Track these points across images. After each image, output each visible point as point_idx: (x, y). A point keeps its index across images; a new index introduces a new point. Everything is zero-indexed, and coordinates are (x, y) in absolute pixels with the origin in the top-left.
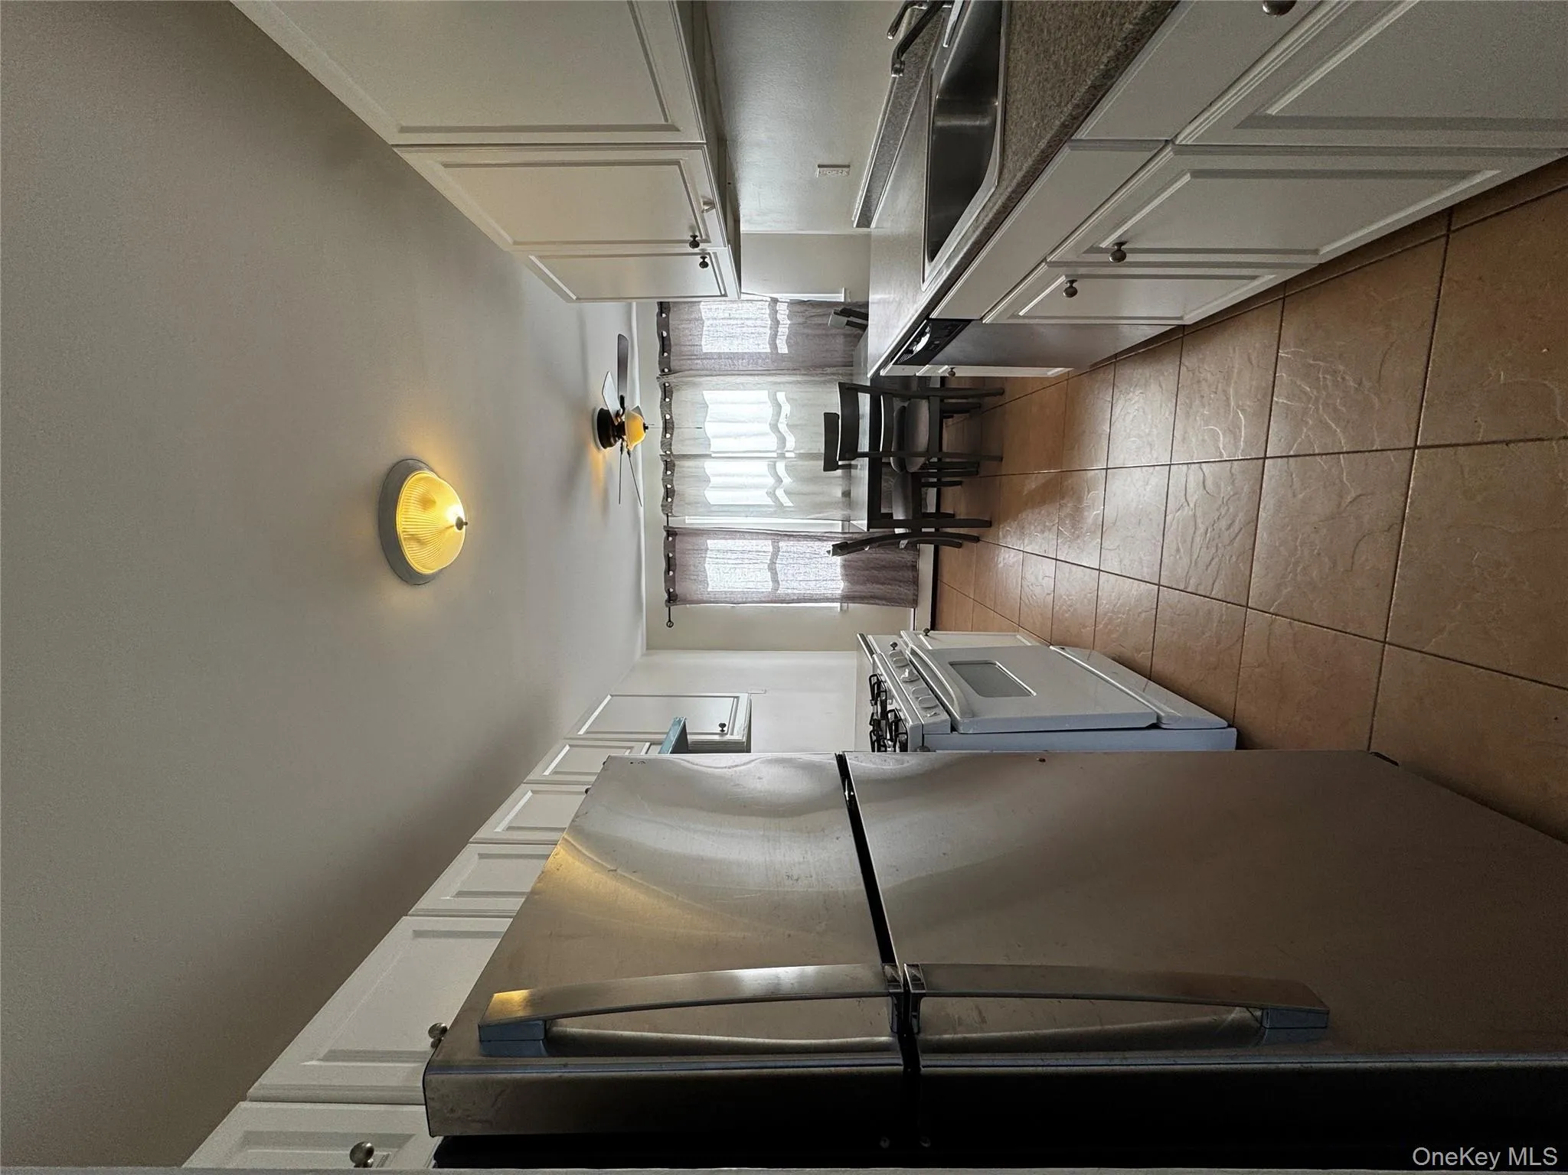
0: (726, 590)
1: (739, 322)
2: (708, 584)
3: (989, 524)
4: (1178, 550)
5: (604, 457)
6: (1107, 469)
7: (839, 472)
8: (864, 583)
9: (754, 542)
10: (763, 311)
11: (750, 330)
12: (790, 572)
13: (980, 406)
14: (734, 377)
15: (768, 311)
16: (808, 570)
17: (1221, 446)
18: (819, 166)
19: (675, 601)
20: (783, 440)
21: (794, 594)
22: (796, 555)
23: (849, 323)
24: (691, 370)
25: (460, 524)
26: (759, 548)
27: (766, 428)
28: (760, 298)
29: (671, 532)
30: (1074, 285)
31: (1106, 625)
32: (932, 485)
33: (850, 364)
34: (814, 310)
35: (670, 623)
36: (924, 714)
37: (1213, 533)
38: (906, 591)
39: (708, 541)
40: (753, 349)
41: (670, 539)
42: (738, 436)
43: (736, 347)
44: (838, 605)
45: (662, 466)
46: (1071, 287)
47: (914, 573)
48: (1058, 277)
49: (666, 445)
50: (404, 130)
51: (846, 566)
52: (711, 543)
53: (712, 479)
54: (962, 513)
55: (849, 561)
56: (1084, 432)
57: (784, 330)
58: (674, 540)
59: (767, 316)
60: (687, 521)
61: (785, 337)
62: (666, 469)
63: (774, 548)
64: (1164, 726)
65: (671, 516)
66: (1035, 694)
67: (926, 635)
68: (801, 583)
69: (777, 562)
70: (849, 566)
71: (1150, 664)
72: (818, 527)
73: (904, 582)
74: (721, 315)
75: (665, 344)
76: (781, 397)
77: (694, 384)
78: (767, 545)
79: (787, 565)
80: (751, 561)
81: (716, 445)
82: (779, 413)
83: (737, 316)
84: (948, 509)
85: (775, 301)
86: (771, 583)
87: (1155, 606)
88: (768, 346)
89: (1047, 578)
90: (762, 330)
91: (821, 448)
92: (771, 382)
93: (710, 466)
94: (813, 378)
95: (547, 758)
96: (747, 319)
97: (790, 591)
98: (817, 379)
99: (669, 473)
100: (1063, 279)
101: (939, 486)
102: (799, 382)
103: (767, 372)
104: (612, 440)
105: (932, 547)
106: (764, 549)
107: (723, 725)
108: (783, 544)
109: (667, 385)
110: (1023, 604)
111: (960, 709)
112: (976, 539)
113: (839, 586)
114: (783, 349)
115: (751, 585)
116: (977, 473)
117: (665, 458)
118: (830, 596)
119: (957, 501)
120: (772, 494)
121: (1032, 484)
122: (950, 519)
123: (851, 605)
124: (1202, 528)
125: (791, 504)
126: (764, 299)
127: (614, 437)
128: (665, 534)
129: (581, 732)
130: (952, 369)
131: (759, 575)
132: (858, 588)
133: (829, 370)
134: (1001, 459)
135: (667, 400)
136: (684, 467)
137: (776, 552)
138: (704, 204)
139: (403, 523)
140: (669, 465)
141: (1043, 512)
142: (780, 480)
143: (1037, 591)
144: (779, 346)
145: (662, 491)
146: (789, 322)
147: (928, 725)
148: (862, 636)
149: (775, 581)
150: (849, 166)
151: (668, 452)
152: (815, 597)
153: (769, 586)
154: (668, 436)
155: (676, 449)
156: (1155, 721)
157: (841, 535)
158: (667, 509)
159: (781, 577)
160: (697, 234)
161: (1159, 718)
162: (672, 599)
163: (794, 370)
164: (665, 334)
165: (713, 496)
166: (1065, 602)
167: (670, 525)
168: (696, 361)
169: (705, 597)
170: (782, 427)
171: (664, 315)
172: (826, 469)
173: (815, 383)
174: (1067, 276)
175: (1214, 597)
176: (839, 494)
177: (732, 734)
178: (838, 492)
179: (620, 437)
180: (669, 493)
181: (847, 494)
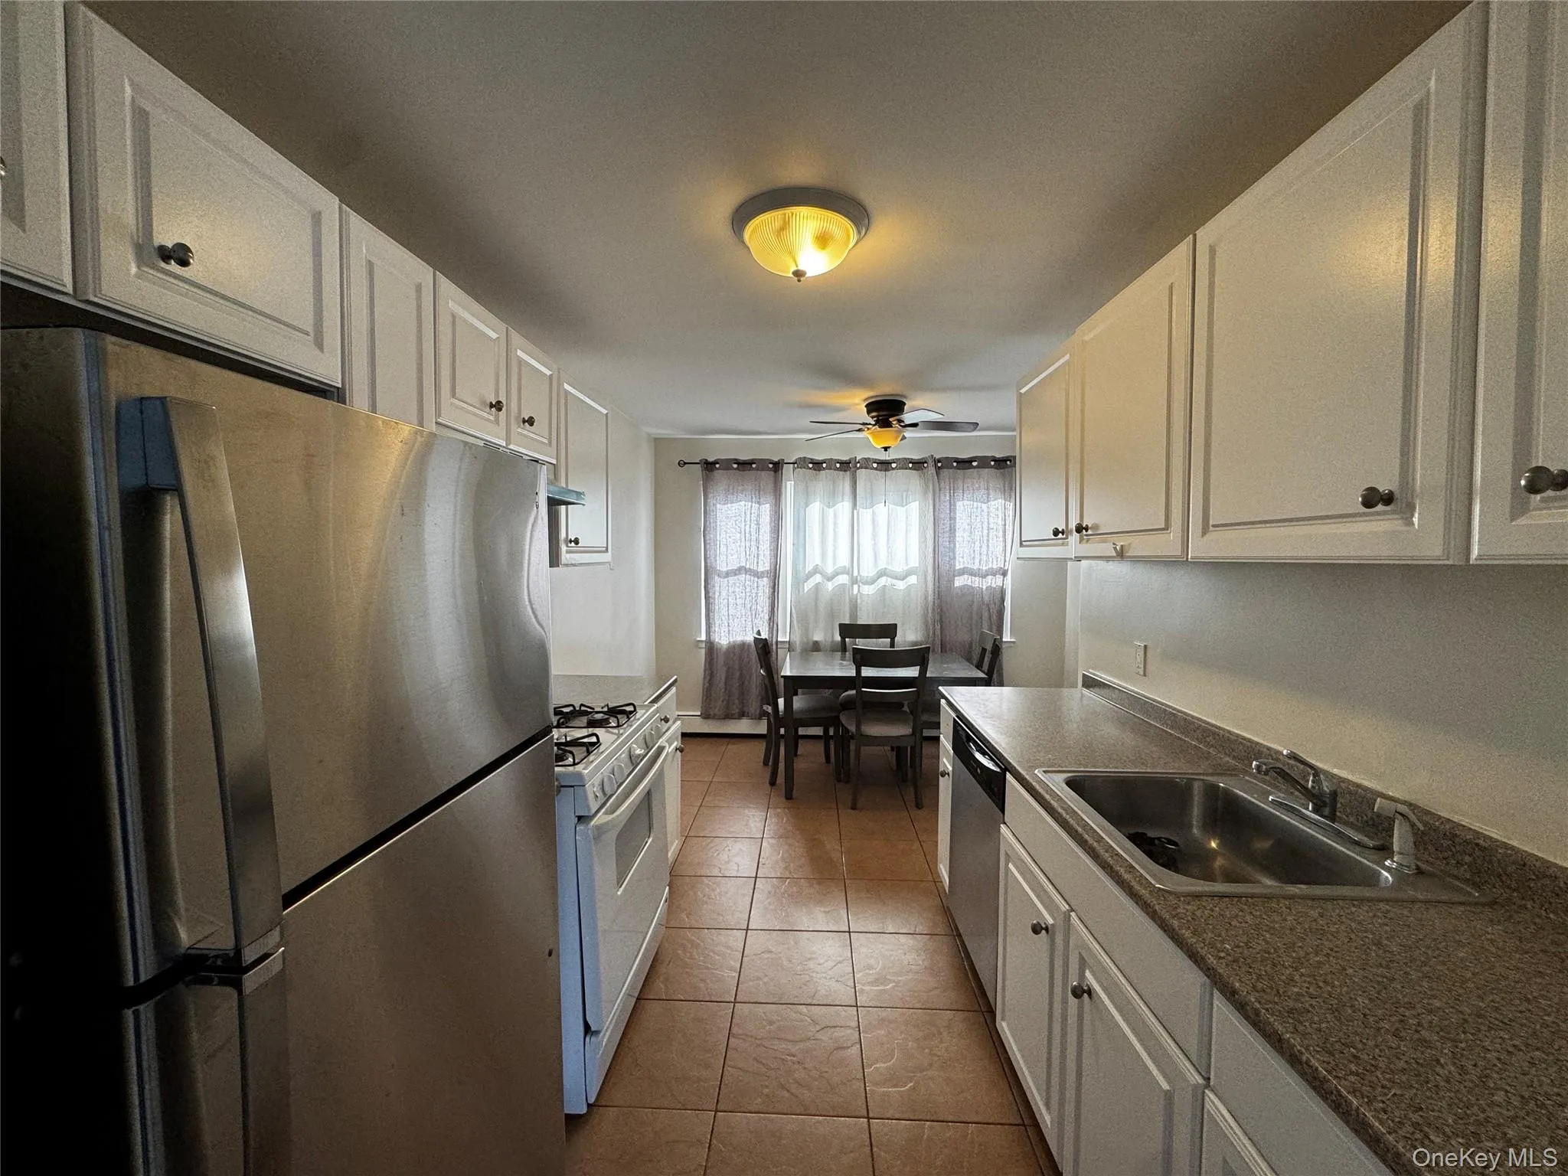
0: (718, 523)
1: (985, 538)
2: (724, 504)
3: (789, 796)
4: (771, 1023)
5: (858, 404)
6: (849, 932)
7: (838, 638)
8: (726, 664)
9: (768, 553)
10: (995, 562)
11: (977, 549)
12: (737, 590)
13: (904, 780)
14: (932, 532)
15: (995, 567)
16: (739, 607)
17: (878, 1065)
18: (1145, 647)
19: (706, 469)
20: (872, 582)
21: (714, 593)
22: (754, 595)
23: (984, 650)
24: (940, 490)
25: (799, 274)
26: (761, 557)
27: (882, 565)
28: (1007, 560)
29: (777, 466)
30: (1043, 931)
31: (692, 942)
32: (826, 731)
33: (943, 650)
34: (995, 611)
35: (682, 464)
36: (596, 784)
37: (790, 1063)
38: (718, 708)
39: (768, 505)
40: (959, 551)
41: (771, 466)
42: (875, 536)
43: (961, 536)
44: (703, 637)
45: (845, 458)
46: (1042, 928)
47: (736, 716)
48: (1054, 918)
49: (866, 464)
50: (1212, 251)
51: (743, 646)
52: (766, 509)
53: (831, 511)
54: (800, 765)
55: (748, 649)
56: (885, 903)
57: (977, 583)
58: (770, 469)
59: (990, 566)
60: (788, 483)
61: (970, 584)
62: (842, 463)
63: (762, 572)
64: (587, 1039)
65: (794, 467)
66: (619, 893)
67: (676, 749)
68: (726, 601)
69: (748, 576)
70: (743, 649)
71: (652, 997)
72: (784, 619)
73: (728, 704)
74: (991, 520)
75: (965, 464)
76: (913, 580)
77: (925, 493)
78: (765, 565)
79: (744, 585)
80: (748, 549)
81: (865, 515)
82: (896, 578)
83: (991, 536)
84: (803, 748)
85: (1004, 574)
86: (725, 569)
87: (713, 999)
88: (962, 566)
89: (736, 868)
90: (977, 561)
91: (863, 620)
92: (927, 567)
93: (844, 506)
94: (930, 611)
95: (536, 350)
96: (988, 546)
97: (717, 588)
98: (930, 615)
99: (838, 465)
100: (1051, 921)
101: (826, 738)
102: (926, 598)
103: (936, 567)
104: (874, 414)
105: (765, 732)
106: (761, 563)
107: (576, 541)
108: (765, 582)
109: (925, 465)
110: (709, 840)
111: (602, 825)
112: (773, 783)
113: (724, 638)
114: (959, 582)
115: (723, 549)
116: (839, 781)
117: (853, 462)
118: (712, 629)
119: (811, 757)
120: (816, 570)
121: (831, 845)
122: (792, 753)
123: (703, 651)
124: (794, 1049)
125: (806, 590)
126: (1007, 564)
127: (877, 416)
128: (776, 460)
129: (566, 386)
130: (948, 774)
131: (734, 557)
132: (721, 660)
133: (938, 627)
134: (854, 808)
135: (911, 465)
136: (844, 481)
137: (757, 575)
138: (1122, 546)
139: (802, 214)
140: (845, 465)
141: (803, 859)
142: (830, 579)
143: (724, 857)
144: (962, 577)
145: (819, 458)
146: (984, 587)
147: (585, 792)
148: (676, 681)
149: (727, 574)
150: (1145, 675)
151: (858, 465)
152: (711, 614)
153: (722, 566)
154: (875, 465)
155: (862, 474)
156: (593, 1029)
157: (774, 640)
158: (801, 463)
159: (732, 579)
160: (1090, 532)
161: (597, 1033)
162: (709, 466)
163: (939, 594)
164: (975, 464)
165: (815, 508)
166: (714, 890)
167: (785, 465)
168: (948, 494)
169: (711, 501)
170: (883, 581)
171: (993, 463)
172: (841, 626)
173: (925, 616)
174: (1052, 925)
175: (726, 1072)
176: (816, 638)
177: (567, 552)
178: (818, 637)
179: (877, 422)
180: (817, 465)
181: (816, 647)
